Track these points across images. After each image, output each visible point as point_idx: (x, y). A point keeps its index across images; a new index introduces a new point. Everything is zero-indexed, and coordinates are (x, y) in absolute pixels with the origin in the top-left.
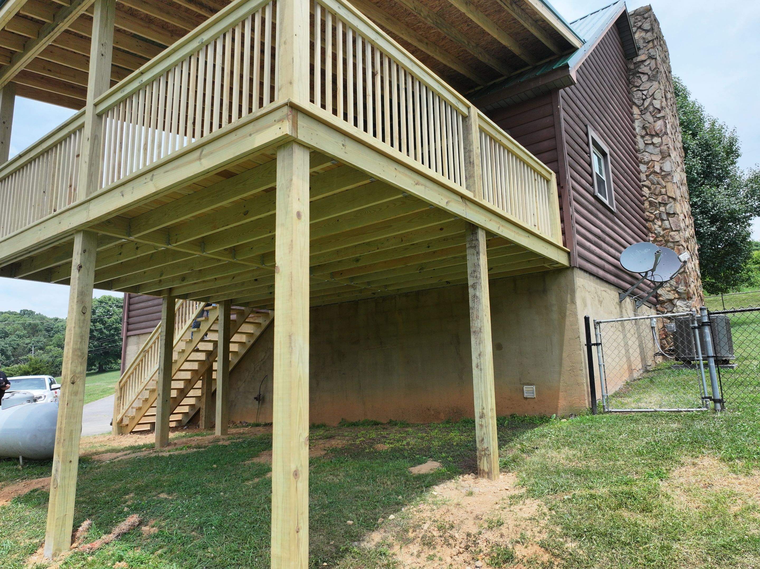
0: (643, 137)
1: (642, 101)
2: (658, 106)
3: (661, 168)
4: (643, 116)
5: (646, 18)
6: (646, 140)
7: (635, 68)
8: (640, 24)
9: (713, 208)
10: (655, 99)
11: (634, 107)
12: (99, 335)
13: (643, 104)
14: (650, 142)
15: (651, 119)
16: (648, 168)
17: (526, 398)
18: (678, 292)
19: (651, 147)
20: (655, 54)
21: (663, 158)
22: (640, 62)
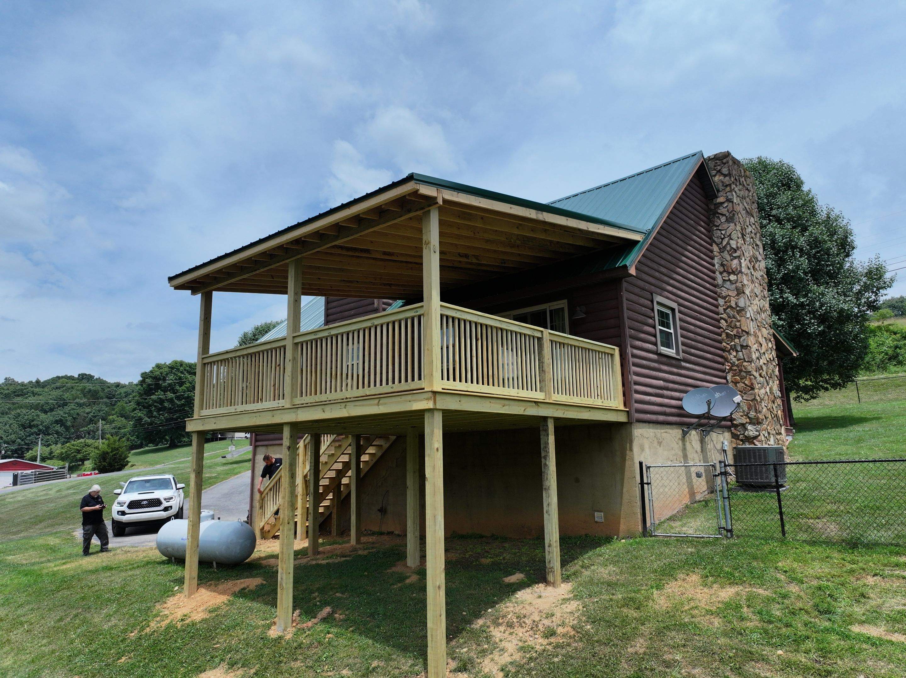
0: (721, 273)
1: (721, 240)
2: (734, 246)
3: (736, 304)
4: (722, 254)
5: (725, 164)
6: (724, 277)
7: (715, 208)
8: (719, 168)
9: (821, 307)
10: (732, 240)
11: (714, 245)
12: (170, 406)
13: (722, 243)
14: (727, 278)
15: (728, 258)
16: (725, 302)
17: (597, 522)
18: (749, 418)
19: (728, 283)
20: (732, 197)
21: (738, 295)
22: (718, 203)
